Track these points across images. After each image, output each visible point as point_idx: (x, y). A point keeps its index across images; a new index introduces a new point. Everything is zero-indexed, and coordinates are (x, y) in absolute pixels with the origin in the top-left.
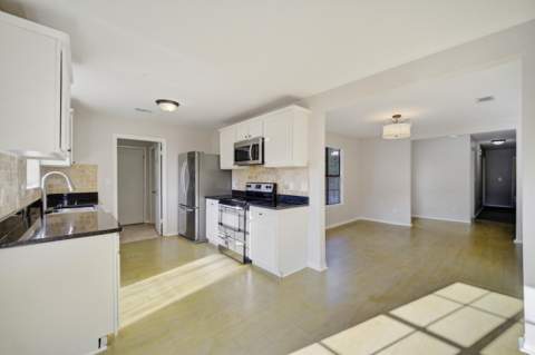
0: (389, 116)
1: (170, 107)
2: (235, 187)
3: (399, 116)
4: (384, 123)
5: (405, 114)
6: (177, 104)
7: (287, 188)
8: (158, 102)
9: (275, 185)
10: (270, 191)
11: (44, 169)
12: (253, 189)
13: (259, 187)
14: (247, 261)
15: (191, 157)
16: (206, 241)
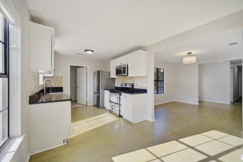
0: (186, 53)
1: (90, 53)
2: (116, 86)
3: (191, 53)
4: (183, 57)
5: (194, 52)
6: (93, 51)
7: (138, 85)
8: (86, 51)
9: (133, 85)
10: (131, 87)
11: (44, 78)
12: (124, 86)
13: (126, 85)
14: (120, 116)
15: (99, 73)
16: (104, 108)
